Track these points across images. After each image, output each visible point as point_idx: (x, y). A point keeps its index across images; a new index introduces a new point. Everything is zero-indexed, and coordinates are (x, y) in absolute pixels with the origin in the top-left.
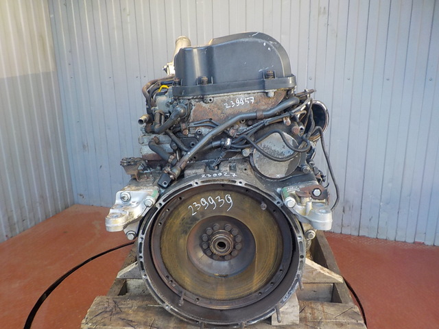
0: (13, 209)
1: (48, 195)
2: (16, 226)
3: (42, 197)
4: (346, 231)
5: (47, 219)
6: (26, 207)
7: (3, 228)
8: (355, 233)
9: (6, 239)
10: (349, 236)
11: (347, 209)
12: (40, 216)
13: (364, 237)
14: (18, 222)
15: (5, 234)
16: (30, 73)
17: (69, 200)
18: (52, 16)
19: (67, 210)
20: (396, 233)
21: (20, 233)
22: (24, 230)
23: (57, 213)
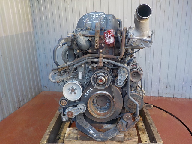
0: (20, 95)
1: (32, 88)
2: (21, 102)
3: (30, 88)
4: (168, 96)
5: (33, 98)
6: (25, 93)
7: (16, 104)
8: (172, 96)
9: (17, 109)
10: (170, 98)
11: (168, 86)
12: (30, 97)
13: (176, 98)
14: (22, 100)
15: (17, 106)
16: (24, 32)
17: (40, 90)
18: (31, 6)
19: (40, 94)
20: (190, 95)
21: (23, 105)
22: (24, 104)
23: (36, 96)
